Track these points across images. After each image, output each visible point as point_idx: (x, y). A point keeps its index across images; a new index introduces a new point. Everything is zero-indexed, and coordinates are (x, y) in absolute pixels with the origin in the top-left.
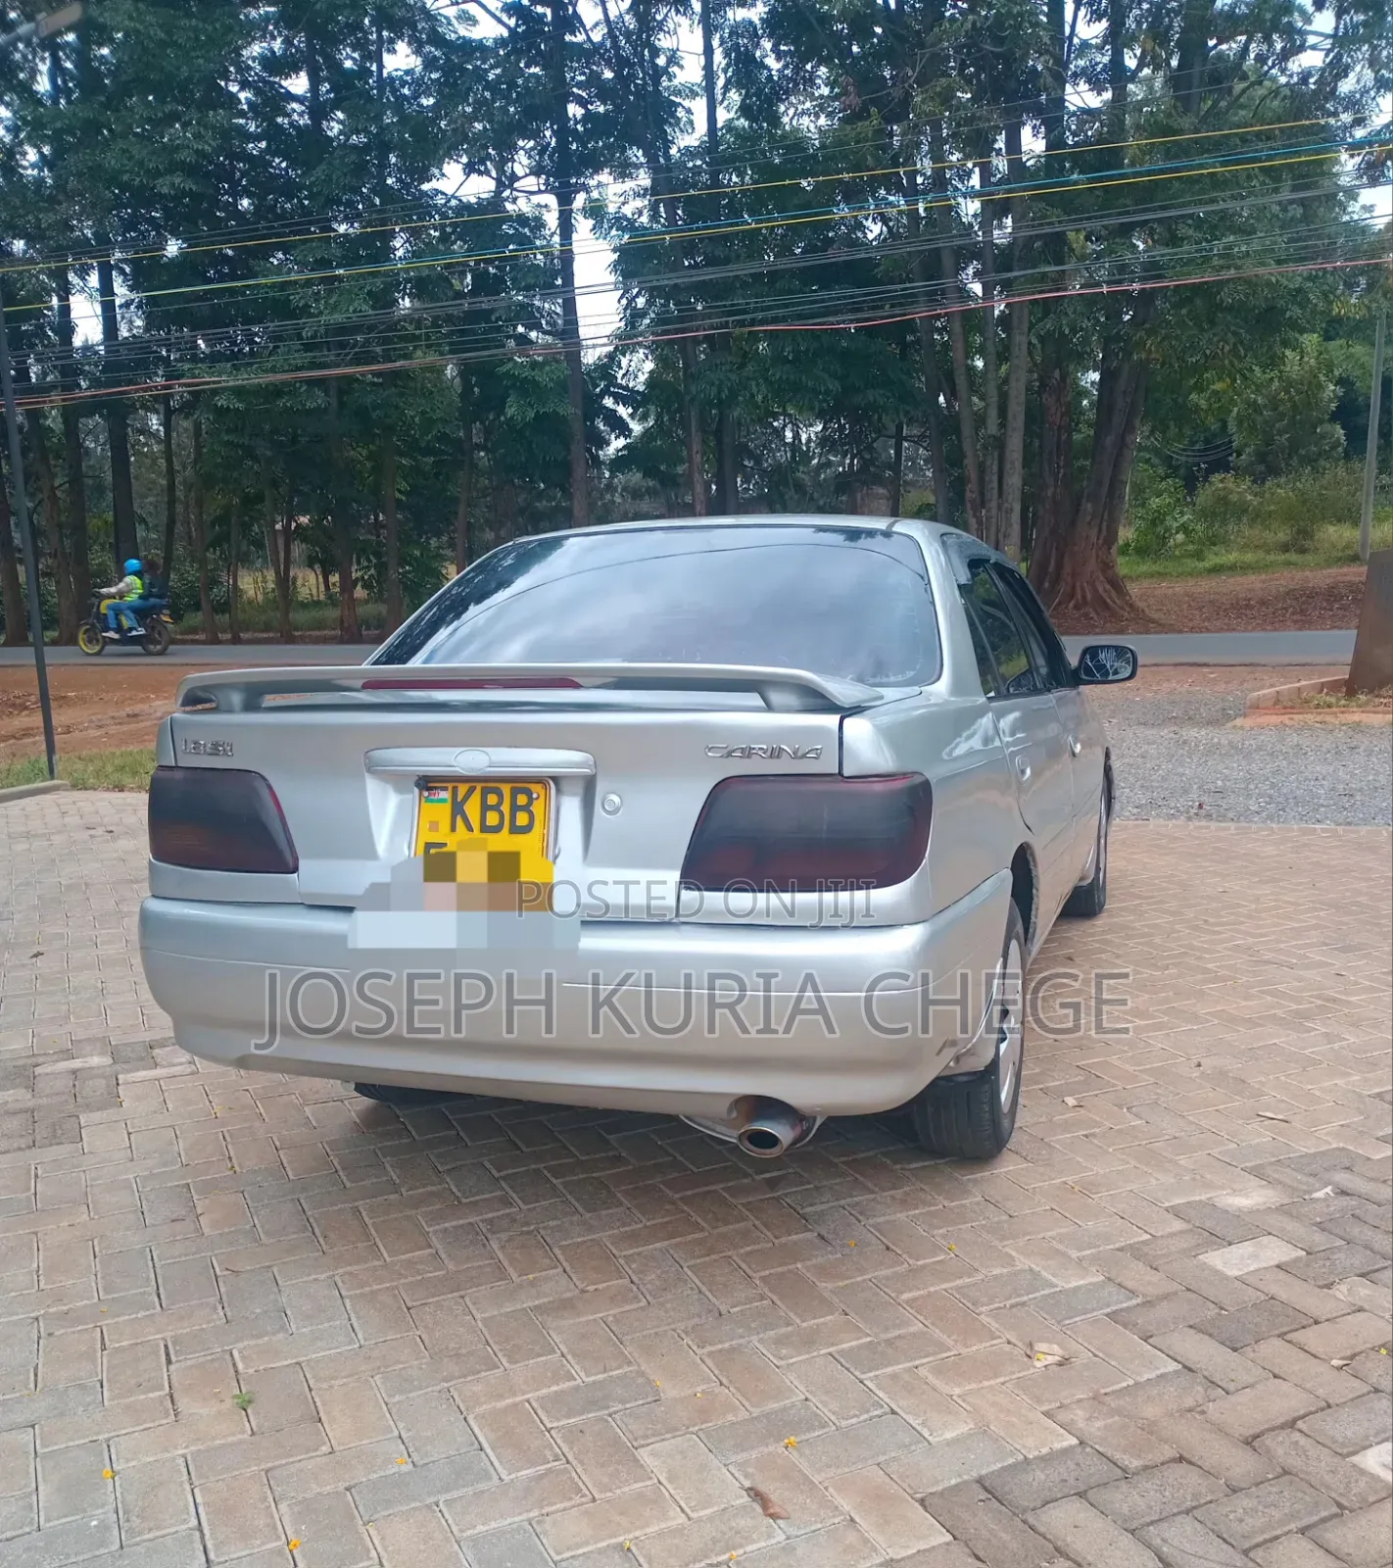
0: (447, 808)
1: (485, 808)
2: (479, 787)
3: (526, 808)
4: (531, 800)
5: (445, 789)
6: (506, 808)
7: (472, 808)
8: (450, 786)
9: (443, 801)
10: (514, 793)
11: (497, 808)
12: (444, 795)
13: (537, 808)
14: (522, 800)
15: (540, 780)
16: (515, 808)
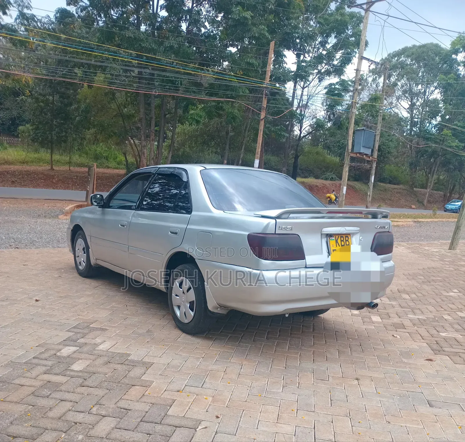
0: (335, 241)
1: (341, 241)
2: (340, 236)
3: (348, 240)
4: (348, 238)
5: (334, 237)
6: (344, 241)
7: (339, 241)
8: (334, 236)
9: (334, 240)
10: (346, 237)
11: (343, 241)
12: (334, 238)
13: (349, 240)
14: (347, 239)
15: (349, 234)
16: (346, 241)
